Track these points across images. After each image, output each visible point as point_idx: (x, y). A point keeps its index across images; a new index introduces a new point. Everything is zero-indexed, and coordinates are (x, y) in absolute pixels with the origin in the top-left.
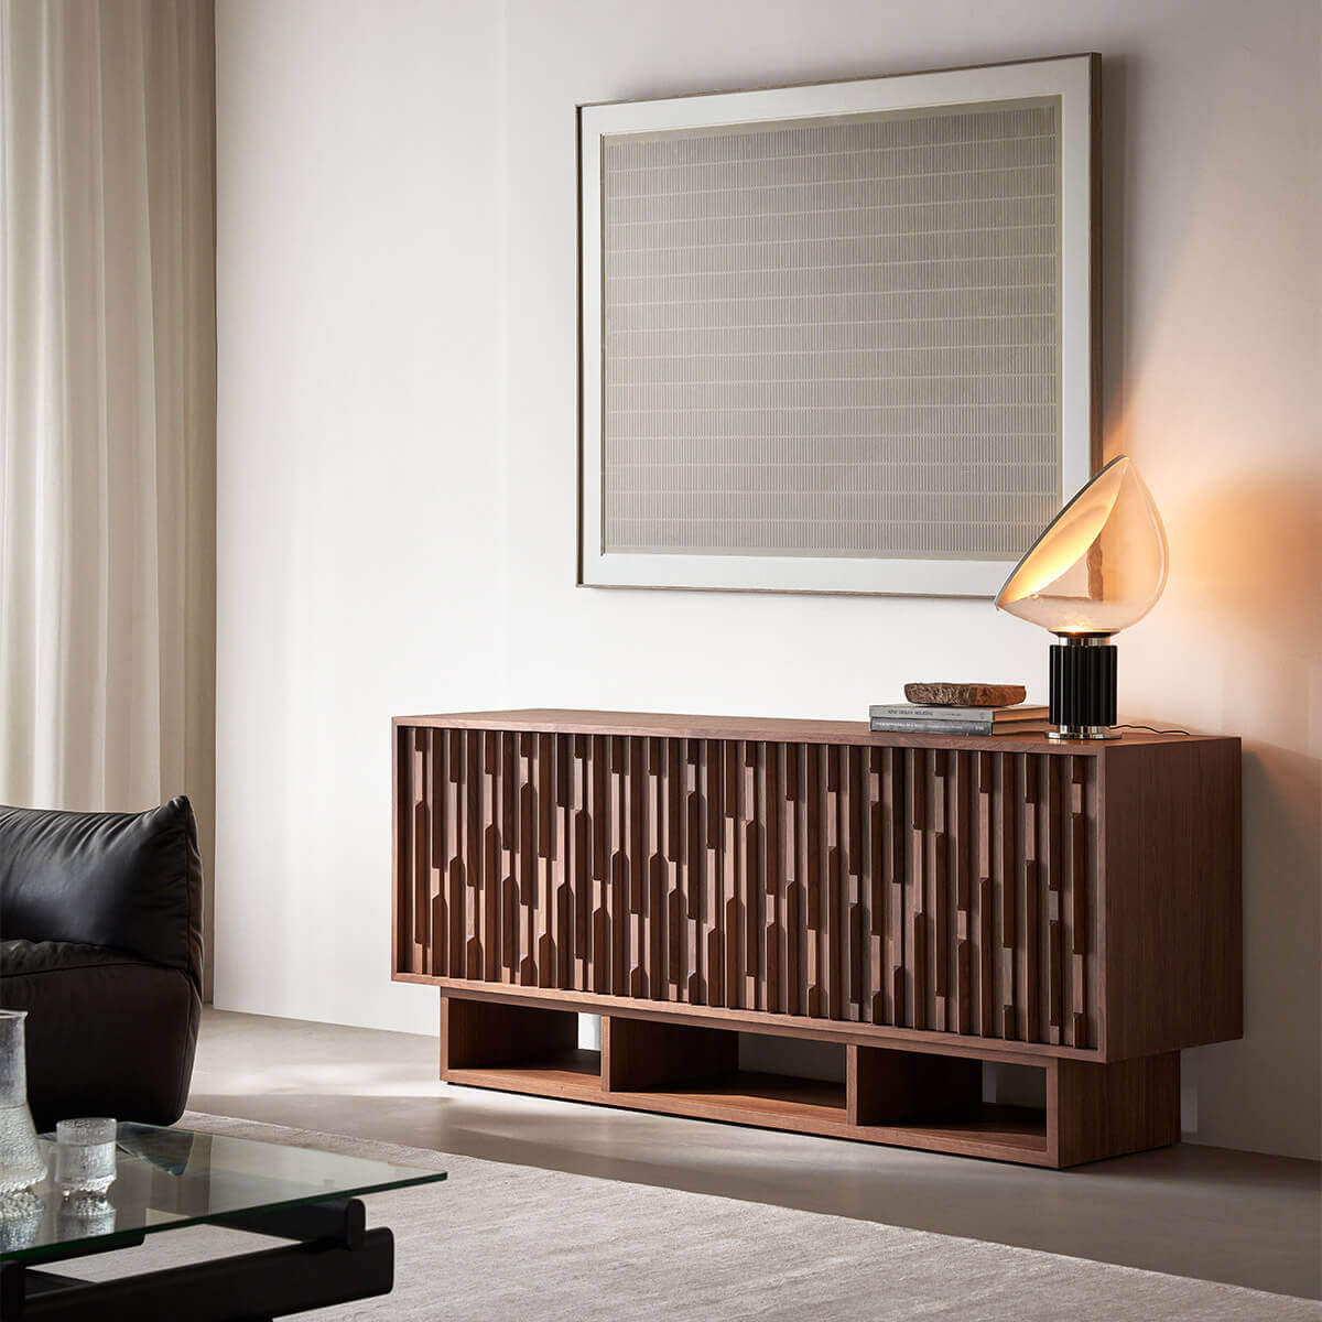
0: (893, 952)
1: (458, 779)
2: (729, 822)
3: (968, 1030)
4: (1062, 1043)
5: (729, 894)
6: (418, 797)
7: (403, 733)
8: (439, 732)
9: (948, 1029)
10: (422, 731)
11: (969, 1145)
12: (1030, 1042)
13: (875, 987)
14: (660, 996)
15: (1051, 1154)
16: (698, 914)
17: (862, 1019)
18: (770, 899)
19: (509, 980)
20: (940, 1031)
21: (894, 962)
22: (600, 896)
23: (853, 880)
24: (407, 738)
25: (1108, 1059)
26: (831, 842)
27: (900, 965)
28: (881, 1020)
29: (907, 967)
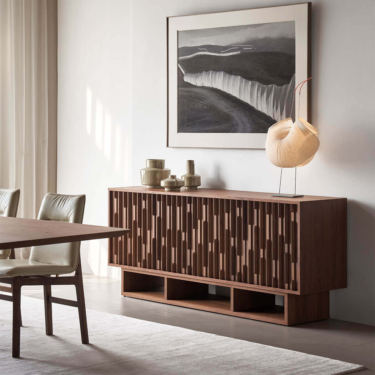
0: (243, 260)
1: (126, 206)
2: (199, 221)
3: (264, 284)
4: (289, 288)
5: (199, 242)
6: (115, 211)
7: (111, 193)
8: (121, 193)
9: (258, 284)
10: (116, 192)
11: (264, 318)
12: (279, 288)
13: (238, 271)
14: (180, 272)
15: (285, 321)
16: (190, 248)
17: (235, 280)
18: (210, 244)
19: (140, 267)
20: (255, 284)
21: (243, 263)
22: (164, 241)
23: (232, 239)
24: (112, 194)
25: (300, 294)
26: (226, 228)
27: (245, 264)
28: (240, 281)
29: (247, 265)
